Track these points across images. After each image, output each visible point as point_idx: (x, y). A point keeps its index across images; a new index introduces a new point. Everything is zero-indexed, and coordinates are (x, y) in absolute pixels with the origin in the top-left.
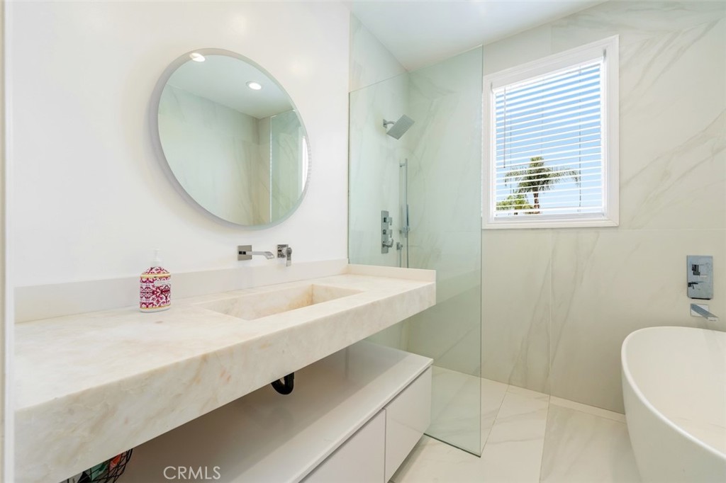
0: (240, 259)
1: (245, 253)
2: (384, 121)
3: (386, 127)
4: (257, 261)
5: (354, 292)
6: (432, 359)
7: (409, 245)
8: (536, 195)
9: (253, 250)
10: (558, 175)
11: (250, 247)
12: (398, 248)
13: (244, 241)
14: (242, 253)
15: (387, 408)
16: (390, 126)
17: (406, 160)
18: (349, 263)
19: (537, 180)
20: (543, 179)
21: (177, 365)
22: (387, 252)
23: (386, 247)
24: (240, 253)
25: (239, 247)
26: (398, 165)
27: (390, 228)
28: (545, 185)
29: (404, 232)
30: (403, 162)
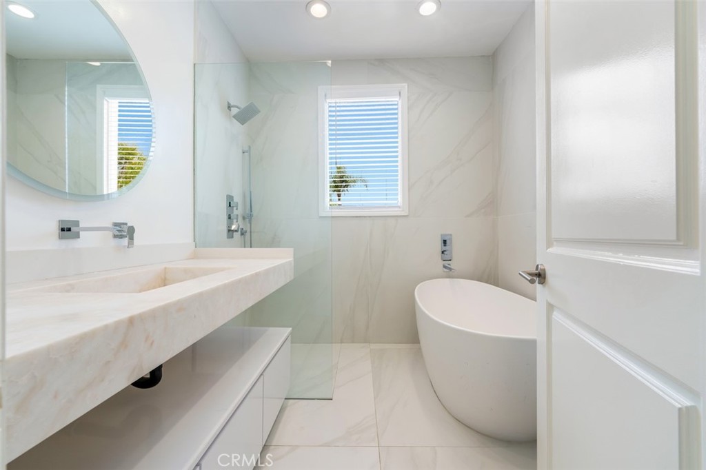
0: (61, 238)
1: (69, 230)
2: (229, 104)
3: (230, 110)
4: (87, 240)
5: (223, 270)
6: (291, 329)
7: (252, 231)
8: (339, 195)
9: (81, 226)
10: (354, 181)
11: (77, 223)
12: (242, 234)
13: (68, 213)
14: (66, 230)
15: (264, 374)
16: (235, 111)
17: (250, 147)
18: (196, 247)
19: (340, 184)
20: (344, 184)
21: (106, 327)
22: (233, 237)
23: (231, 232)
24: (63, 230)
25: (61, 222)
26: (241, 152)
27: (235, 212)
28: (345, 189)
29: (248, 217)
30: (246, 149)
